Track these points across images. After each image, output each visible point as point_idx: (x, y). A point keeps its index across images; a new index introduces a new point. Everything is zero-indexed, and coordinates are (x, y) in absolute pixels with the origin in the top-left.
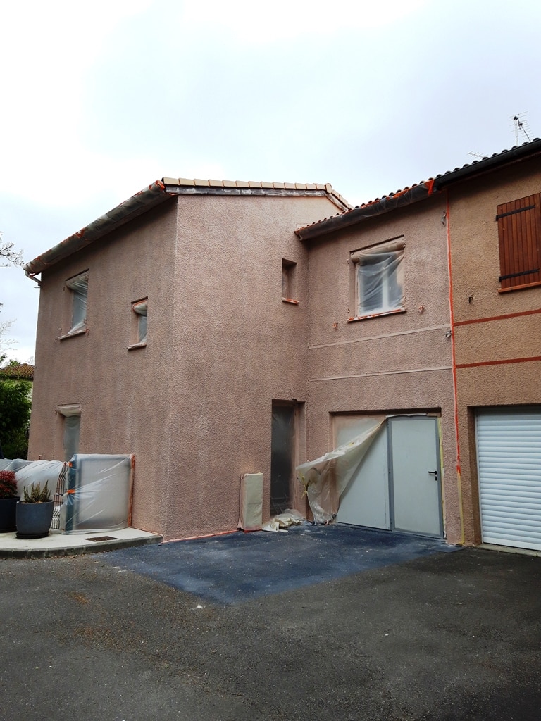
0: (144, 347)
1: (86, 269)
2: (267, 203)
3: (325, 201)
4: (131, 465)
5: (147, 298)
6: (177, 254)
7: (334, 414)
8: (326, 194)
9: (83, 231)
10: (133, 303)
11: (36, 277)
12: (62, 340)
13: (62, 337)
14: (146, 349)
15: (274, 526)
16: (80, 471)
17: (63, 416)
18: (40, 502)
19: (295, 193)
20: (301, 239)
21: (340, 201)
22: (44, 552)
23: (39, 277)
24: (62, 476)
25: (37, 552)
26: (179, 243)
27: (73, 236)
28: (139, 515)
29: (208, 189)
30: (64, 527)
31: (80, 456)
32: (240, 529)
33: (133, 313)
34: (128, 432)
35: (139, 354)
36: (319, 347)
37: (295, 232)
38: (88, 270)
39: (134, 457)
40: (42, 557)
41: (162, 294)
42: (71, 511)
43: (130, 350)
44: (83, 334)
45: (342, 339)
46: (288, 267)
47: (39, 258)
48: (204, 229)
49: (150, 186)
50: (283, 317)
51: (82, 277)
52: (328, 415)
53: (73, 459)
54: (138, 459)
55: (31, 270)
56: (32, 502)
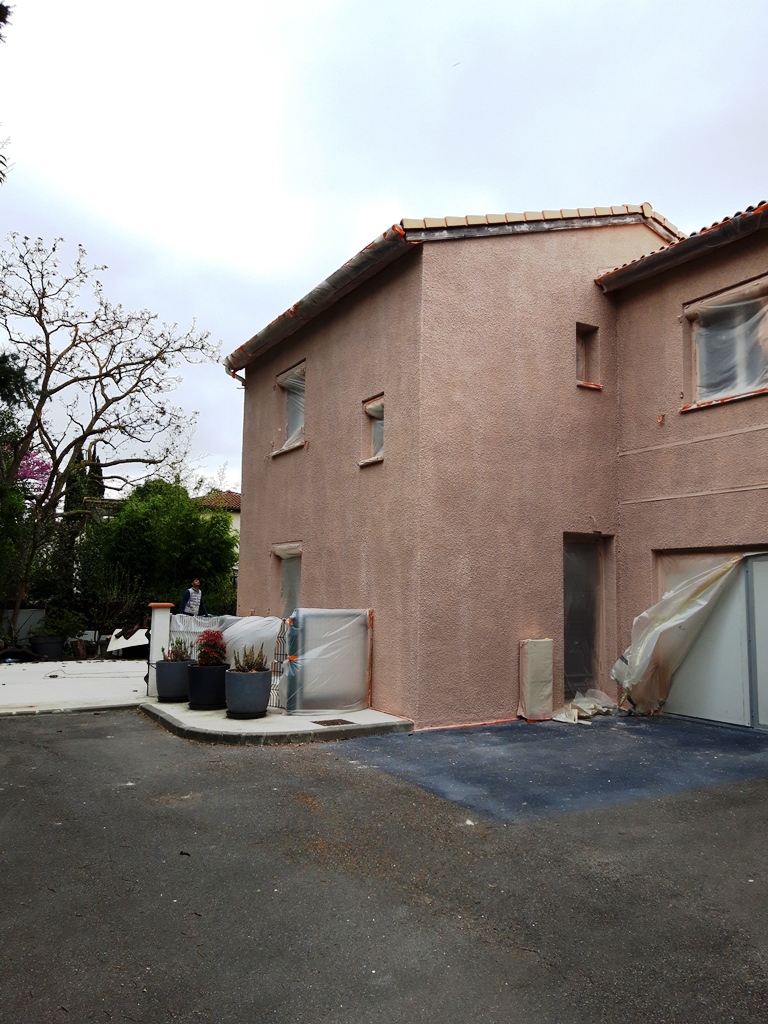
0: (379, 463)
1: (301, 359)
2: (552, 242)
3: (642, 231)
4: (368, 624)
5: (382, 394)
6: (423, 328)
7: (659, 553)
8: (642, 219)
9: (296, 306)
10: (364, 402)
11: (238, 373)
12: (275, 457)
13: (275, 453)
14: (384, 464)
15: (570, 715)
16: (303, 631)
17: (279, 558)
18: (254, 672)
19: (594, 223)
20: (605, 291)
21: (665, 228)
22: (262, 736)
23: (242, 373)
24: (281, 637)
25: (252, 736)
26: (425, 312)
27: (284, 315)
28: (381, 692)
29: (466, 230)
30: (285, 706)
31: (303, 611)
32: (521, 717)
33: (365, 416)
34: (363, 578)
35: (373, 473)
36: (635, 452)
37: (595, 281)
38: (304, 360)
39: (371, 613)
40: (259, 743)
41: (403, 386)
42: (293, 683)
43: (363, 467)
44: (300, 448)
45: (671, 439)
46: (585, 334)
47: (242, 348)
49: (385, 234)
50: (577, 410)
51: (297, 371)
52: (650, 554)
53: (293, 615)
54: (377, 616)
55: (232, 366)
56: (244, 671)
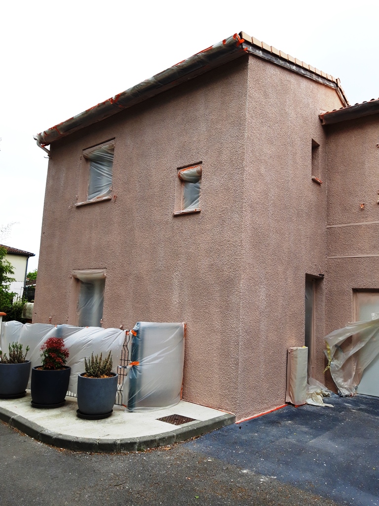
0: (196, 213)
1: (110, 138)
2: (304, 83)
4: (185, 334)
5: (201, 162)
6: (248, 116)
7: (356, 291)
8: (335, 87)
9: (118, 96)
10: (179, 169)
11: (46, 147)
12: (79, 207)
13: (79, 204)
14: (201, 214)
16: (142, 340)
17: (77, 280)
18: (106, 377)
19: (320, 80)
21: (344, 96)
22: (135, 443)
24: (125, 346)
25: (127, 444)
27: (104, 103)
28: (194, 387)
29: (270, 56)
30: (127, 404)
31: (144, 324)
32: (289, 403)
33: (177, 179)
35: (188, 222)
36: (340, 226)
37: (319, 116)
38: (114, 138)
39: (186, 325)
41: (224, 157)
42: (134, 385)
43: (176, 216)
44: (108, 200)
45: (369, 219)
46: (315, 146)
47: (56, 127)
48: (266, 95)
49: (224, 41)
50: (310, 193)
51: (105, 147)
52: (351, 291)
53: (136, 328)
54: (191, 328)
55: (43, 141)
